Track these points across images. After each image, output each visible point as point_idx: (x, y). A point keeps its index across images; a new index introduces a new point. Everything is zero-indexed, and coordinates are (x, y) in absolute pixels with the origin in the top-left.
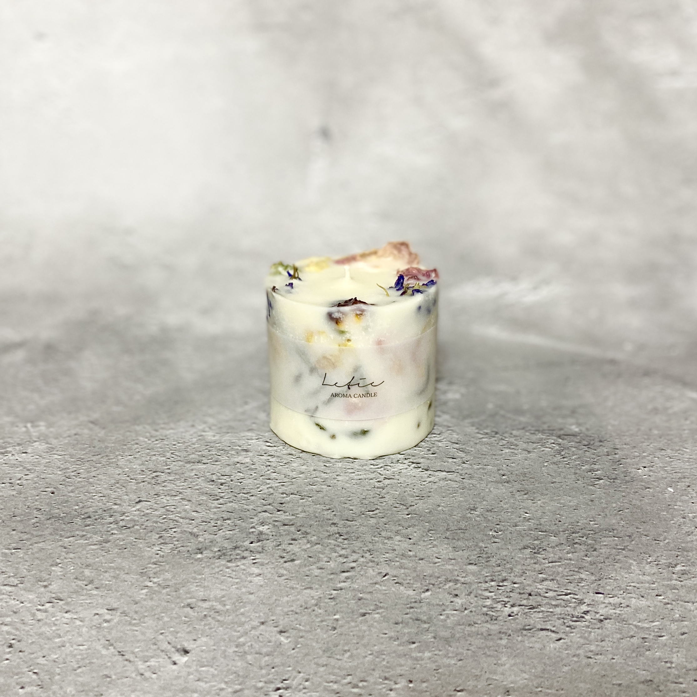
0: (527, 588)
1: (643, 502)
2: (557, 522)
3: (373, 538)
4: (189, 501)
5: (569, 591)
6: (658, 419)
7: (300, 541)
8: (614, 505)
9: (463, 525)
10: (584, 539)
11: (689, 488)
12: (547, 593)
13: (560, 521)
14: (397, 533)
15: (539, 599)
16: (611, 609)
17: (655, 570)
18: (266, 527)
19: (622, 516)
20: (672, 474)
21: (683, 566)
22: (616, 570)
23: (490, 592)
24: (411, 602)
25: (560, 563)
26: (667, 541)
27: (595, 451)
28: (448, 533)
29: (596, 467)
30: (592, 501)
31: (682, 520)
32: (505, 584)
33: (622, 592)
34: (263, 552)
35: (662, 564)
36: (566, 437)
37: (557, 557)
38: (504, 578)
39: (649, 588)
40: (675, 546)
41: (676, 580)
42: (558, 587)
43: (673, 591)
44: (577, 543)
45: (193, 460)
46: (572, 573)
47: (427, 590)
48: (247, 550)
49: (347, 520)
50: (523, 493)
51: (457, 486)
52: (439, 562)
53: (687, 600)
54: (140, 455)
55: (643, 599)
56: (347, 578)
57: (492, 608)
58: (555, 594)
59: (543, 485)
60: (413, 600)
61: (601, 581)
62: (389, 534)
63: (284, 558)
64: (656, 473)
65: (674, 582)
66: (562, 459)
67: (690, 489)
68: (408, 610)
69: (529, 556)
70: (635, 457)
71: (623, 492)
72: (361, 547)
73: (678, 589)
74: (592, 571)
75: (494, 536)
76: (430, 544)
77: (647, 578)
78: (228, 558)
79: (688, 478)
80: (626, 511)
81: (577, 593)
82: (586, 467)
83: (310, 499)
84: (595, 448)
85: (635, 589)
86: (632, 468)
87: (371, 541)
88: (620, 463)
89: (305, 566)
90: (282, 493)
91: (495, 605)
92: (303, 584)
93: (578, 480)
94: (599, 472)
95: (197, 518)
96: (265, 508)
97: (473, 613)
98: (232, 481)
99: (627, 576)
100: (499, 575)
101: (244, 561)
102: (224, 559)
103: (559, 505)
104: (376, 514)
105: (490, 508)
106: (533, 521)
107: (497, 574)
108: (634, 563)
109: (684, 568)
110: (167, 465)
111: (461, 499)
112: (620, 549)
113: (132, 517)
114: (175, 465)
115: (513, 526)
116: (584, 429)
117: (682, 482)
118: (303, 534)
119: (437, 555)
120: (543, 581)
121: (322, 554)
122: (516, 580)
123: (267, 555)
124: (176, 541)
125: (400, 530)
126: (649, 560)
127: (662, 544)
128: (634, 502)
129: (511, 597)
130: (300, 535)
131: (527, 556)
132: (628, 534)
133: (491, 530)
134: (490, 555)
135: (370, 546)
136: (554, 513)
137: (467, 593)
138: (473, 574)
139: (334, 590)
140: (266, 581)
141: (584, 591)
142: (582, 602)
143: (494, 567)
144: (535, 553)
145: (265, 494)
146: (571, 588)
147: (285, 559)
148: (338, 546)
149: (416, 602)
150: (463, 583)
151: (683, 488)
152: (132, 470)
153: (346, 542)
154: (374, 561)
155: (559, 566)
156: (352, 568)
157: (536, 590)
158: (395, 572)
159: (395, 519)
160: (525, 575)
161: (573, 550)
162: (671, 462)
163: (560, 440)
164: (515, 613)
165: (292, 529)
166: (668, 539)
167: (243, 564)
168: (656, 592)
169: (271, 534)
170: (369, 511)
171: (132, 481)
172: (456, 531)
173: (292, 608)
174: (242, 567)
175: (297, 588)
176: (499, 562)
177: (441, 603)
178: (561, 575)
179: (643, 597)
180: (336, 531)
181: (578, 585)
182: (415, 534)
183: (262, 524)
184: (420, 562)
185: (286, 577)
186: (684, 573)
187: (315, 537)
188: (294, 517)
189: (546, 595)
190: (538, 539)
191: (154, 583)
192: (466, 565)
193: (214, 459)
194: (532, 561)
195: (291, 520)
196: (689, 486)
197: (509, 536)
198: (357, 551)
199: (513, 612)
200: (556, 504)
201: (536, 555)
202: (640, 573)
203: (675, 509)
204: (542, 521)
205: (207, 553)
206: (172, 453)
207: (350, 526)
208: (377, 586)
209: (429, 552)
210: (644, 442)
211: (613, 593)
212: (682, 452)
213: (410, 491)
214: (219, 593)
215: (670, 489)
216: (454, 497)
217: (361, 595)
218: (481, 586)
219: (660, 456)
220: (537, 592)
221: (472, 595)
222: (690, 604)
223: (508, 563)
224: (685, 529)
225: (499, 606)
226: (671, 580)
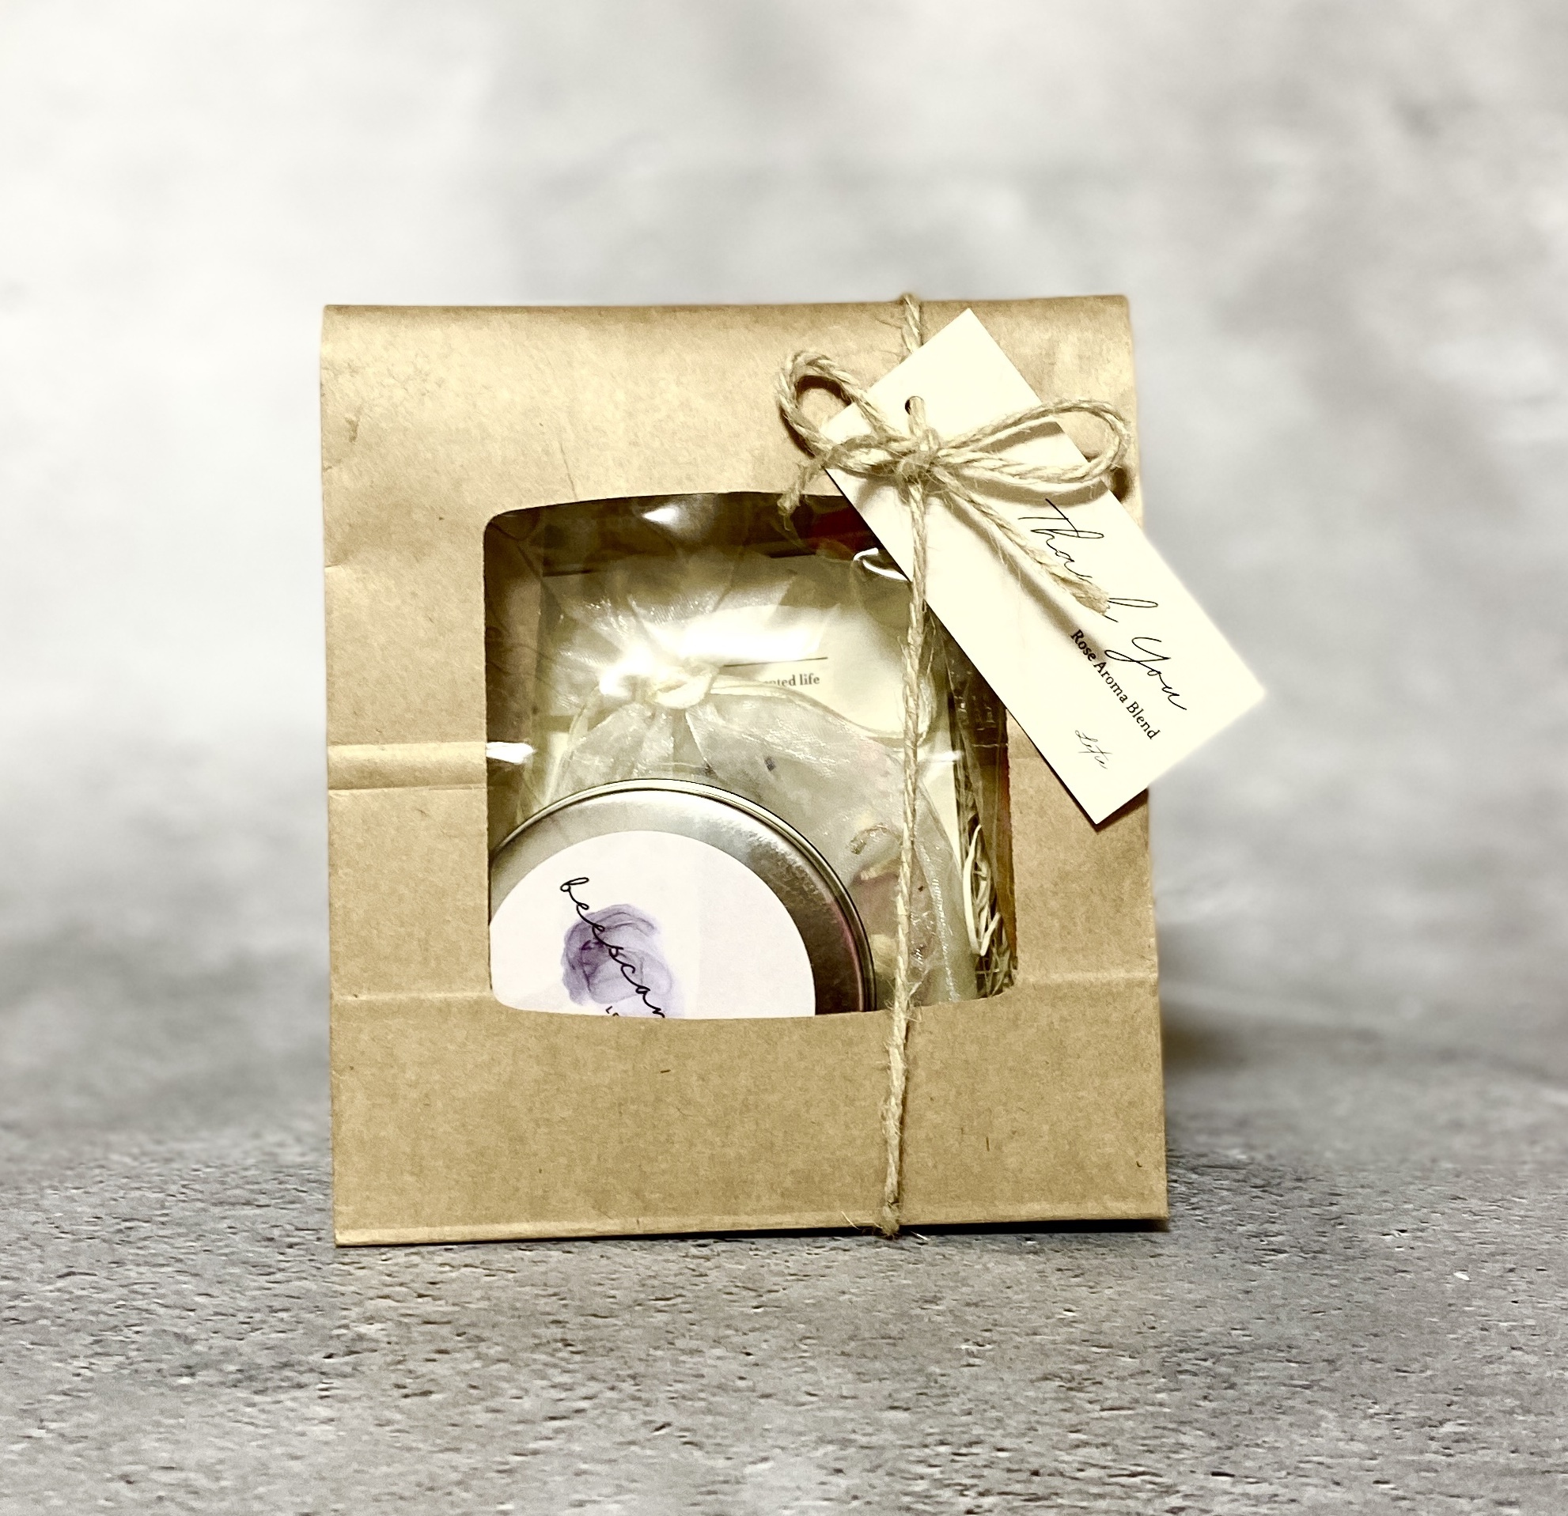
0: (1030, 1460)
1: (1382, 1298)
2: (1144, 1329)
3: (652, 1351)
4: (196, 1275)
5: (1141, 1469)
6: (1459, 1143)
7: (458, 1355)
8: (1305, 1301)
9: (894, 1330)
10: (1208, 1364)
11: (1510, 1274)
12: (1082, 1470)
13: (1153, 1328)
14: (717, 1342)
15: (1057, 1481)
16: (1246, 1505)
17: (1383, 1431)
18: (379, 1326)
19: (1319, 1323)
20: (1473, 1245)
21: (1462, 1425)
22: (1278, 1430)
23: (931, 1466)
24: (713, 1483)
25: (1130, 1412)
26: (1429, 1373)
27: (1279, 1198)
28: (853, 1344)
29: (1275, 1228)
30: (1247, 1292)
31: (1477, 1333)
32: (974, 1450)
33: (1284, 1473)
34: (351, 1376)
35: (1406, 1419)
36: (1210, 1170)
37: (1127, 1398)
38: (974, 1439)
39: (1362, 1468)
40: (1449, 1383)
41: (1436, 1453)
42: (1114, 1461)
43: (1423, 1474)
44: (1186, 1371)
45: (232, 1200)
46: (1158, 1432)
47: (765, 1459)
48: (311, 1370)
49: (595, 1316)
50: (1070, 1273)
51: (903, 1257)
52: (812, 1403)
53: (1456, 1492)
54: (102, 1189)
55: (1337, 1488)
56: (558, 1431)
57: (926, 1497)
58: (1102, 1473)
59: (1125, 1259)
60: (721, 1478)
61: (1232, 1451)
62: (694, 1344)
63: (405, 1387)
64: (1431, 1242)
65: (1429, 1456)
66: (1192, 1212)
67: (1512, 1276)
68: (700, 1498)
69: (1053, 1395)
70: (1380, 1211)
71: (1336, 1277)
72: (613, 1369)
73: (1436, 1471)
74: (1215, 1429)
75: (970, 1354)
76: (798, 1366)
77: (1357, 1447)
78: (258, 1385)
79: (1513, 1255)
80: (1333, 1312)
81: (1162, 1473)
82: (1251, 1227)
83: (511, 1276)
84: (1280, 1192)
85: (1321, 1468)
86: (1369, 1232)
87: (643, 1356)
88: (1339, 1221)
89: (455, 1405)
90: (442, 1265)
91: (934, 1492)
92: (438, 1441)
93: (1222, 1252)
94: (1280, 1238)
95: (204, 1307)
96: (386, 1291)
97: (874, 1506)
98: (319, 1239)
99: (1304, 1442)
100: (963, 1432)
101: (298, 1393)
102: (247, 1388)
103: (1159, 1298)
104: (674, 1305)
105: (975, 1299)
106: (1081, 1326)
107: (958, 1429)
108: (1331, 1415)
109: (1464, 1429)
110: (163, 1207)
111: (905, 1282)
112: (1300, 1386)
113: (38, 1302)
114: (183, 1209)
115: (1028, 1335)
116: (1259, 1156)
117: (1497, 1261)
118: (470, 1340)
119: (810, 1389)
120: (1078, 1446)
121: (508, 1382)
122: (1007, 1443)
123: (360, 1382)
124: (134, 1350)
125: (728, 1337)
126: (1371, 1411)
127: (1413, 1378)
128: (1358, 1297)
129: (983, 1476)
130: (461, 1342)
131: (1047, 1396)
132: (1325, 1356)
133: (967, 1340)
134: (948, 1391)
135: (640, 1368)
136: (1142, 1312)
137: (868, 1466)
138: (896, 1429)
139: (516, 1454)
140: (341, 1433)
141: (1182, 1469)
142: (1171, 1490)
143: (955, 1415)
144: (1071, 1389)
145: (396, 1264)
146: (1150, 1461)
147: (405, 1391)
148: (555, 1366)
149: (726, 1482)
150: (862, 1447)
151: (1498, 1274)
152: (72, 1217)
153: (578, 1358)
154: (639, 1399)
155: (1127, 1418)
156: (578, 1411)
157: (1056, 1464)
158: (686, 1422)
159: (721, 1315)
160: (1032, 1433)
161: (1172, 1385)
162: (1476, 1222)
163: (1194, 1176)
164: (986, 1507)
165: (445, 1330)
166: (1433, 1369)
167: (294, 1399)
168: (1377, 1476)
169: (386, 1339)
170: (657, 1300)
171: (63, 1235)
172: (874, 1341)
173: (394, 1489)
174: (289, 1404)
175: (419, 1449)
176: (970, 1405)
177: (793, 1485)
178: (1128, 1436)
179: (1338, 1484)
180: (559, 1336)
181: (1169, 1458)
182: (764, 1346)
183: (370, 1320)
184: (762, 1401)
185: (396, 1427)
186: (1459, 1439)
187: (499, 1348)
188: (457, 1308)
189: (1080, 1475)
190: (1085, 1361)
191: (49, 1431)
192: (881, 1410)
193: (288, 1198)
194: (1060, 1406)
195: (444, 1313)
196: (1511, 1270)
197: (1012, 1353)
198: (603, 1377)
199: (979, 1507)
200: (1151, 1296)
201: (1073, 1393)
202: (1342, 1435)
203: (1464, 1312)
204: (1106, 1326)
205: (203, 1376)
206: (184, 1186)
207: (597, 1327)
208: (633, 1448)
209: (791, 1382)
210: (1411, 1183)
211: (1258, 1475)
212: (1506, 1204)
213: (777, 1264)
214: (210, 1455)
215: (1459, 1275)
216: (887, 1277)
217: (584, 1467)
218: (908, 1454)
219: (1446, 1210)
220: (1056, 1469)
221: (880, 1472)
222: (1461, 1501)
223: (993, 1407)
224: (1482, 1351)
225: (946, 1494)
226: (1422, 1452)
